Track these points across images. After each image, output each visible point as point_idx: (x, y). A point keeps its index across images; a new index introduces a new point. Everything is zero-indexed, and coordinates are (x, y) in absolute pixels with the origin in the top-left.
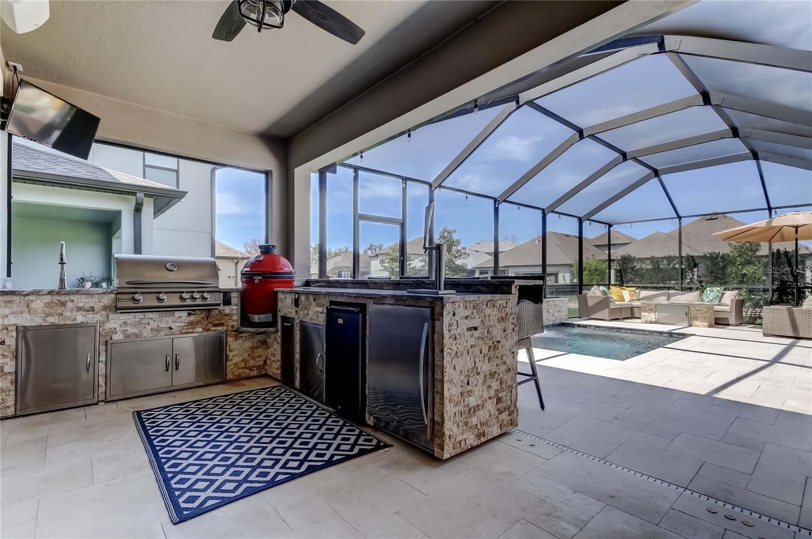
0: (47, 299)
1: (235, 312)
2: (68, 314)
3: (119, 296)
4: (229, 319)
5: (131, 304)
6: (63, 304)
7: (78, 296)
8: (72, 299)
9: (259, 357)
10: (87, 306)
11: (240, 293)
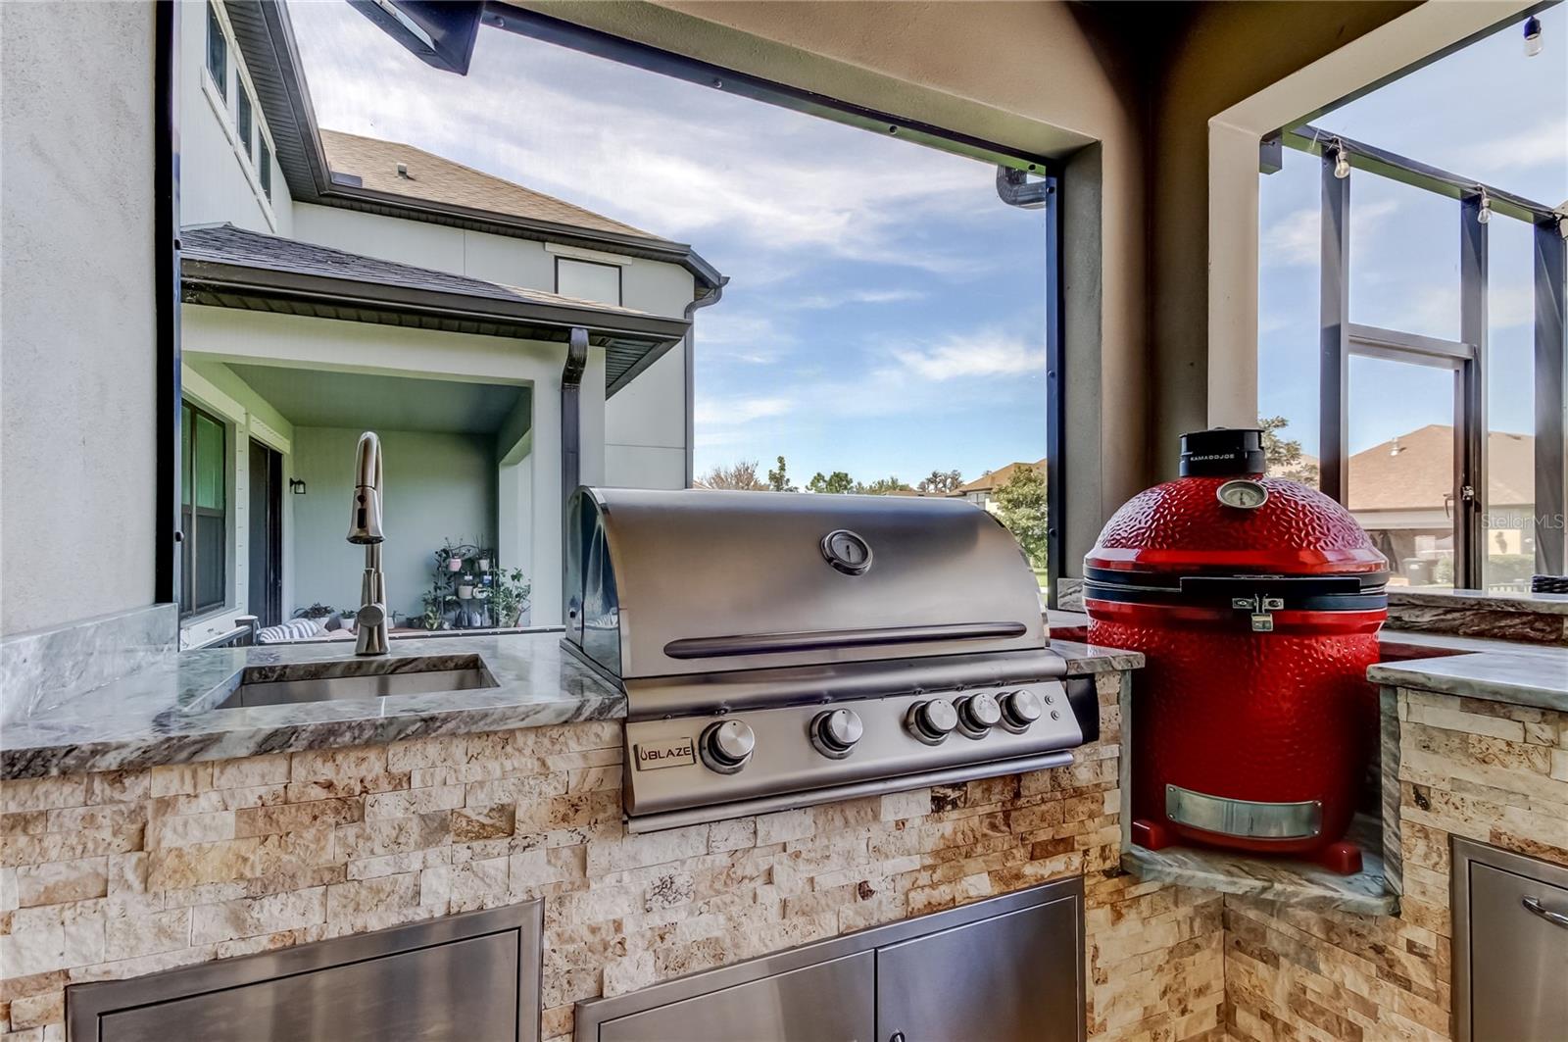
0: (258, 781)
1: (1110, 775)
2: (376, 866)
3: (637, 733)
4: (1091, 816)
5: (696, 781)
6: (350, 806)
7: (433, 750)
8: (399, 767)
9: (1200, 992)
10: (479, 806)
11: (1128, 676)
